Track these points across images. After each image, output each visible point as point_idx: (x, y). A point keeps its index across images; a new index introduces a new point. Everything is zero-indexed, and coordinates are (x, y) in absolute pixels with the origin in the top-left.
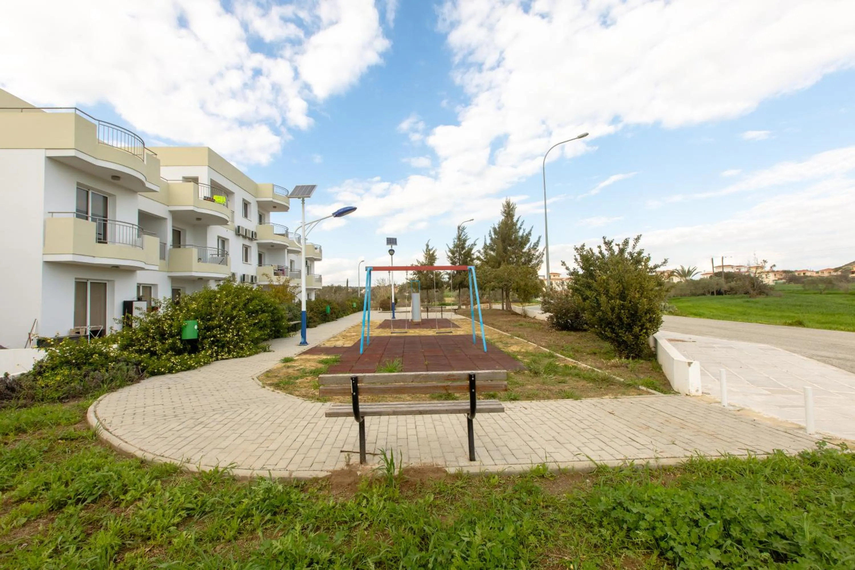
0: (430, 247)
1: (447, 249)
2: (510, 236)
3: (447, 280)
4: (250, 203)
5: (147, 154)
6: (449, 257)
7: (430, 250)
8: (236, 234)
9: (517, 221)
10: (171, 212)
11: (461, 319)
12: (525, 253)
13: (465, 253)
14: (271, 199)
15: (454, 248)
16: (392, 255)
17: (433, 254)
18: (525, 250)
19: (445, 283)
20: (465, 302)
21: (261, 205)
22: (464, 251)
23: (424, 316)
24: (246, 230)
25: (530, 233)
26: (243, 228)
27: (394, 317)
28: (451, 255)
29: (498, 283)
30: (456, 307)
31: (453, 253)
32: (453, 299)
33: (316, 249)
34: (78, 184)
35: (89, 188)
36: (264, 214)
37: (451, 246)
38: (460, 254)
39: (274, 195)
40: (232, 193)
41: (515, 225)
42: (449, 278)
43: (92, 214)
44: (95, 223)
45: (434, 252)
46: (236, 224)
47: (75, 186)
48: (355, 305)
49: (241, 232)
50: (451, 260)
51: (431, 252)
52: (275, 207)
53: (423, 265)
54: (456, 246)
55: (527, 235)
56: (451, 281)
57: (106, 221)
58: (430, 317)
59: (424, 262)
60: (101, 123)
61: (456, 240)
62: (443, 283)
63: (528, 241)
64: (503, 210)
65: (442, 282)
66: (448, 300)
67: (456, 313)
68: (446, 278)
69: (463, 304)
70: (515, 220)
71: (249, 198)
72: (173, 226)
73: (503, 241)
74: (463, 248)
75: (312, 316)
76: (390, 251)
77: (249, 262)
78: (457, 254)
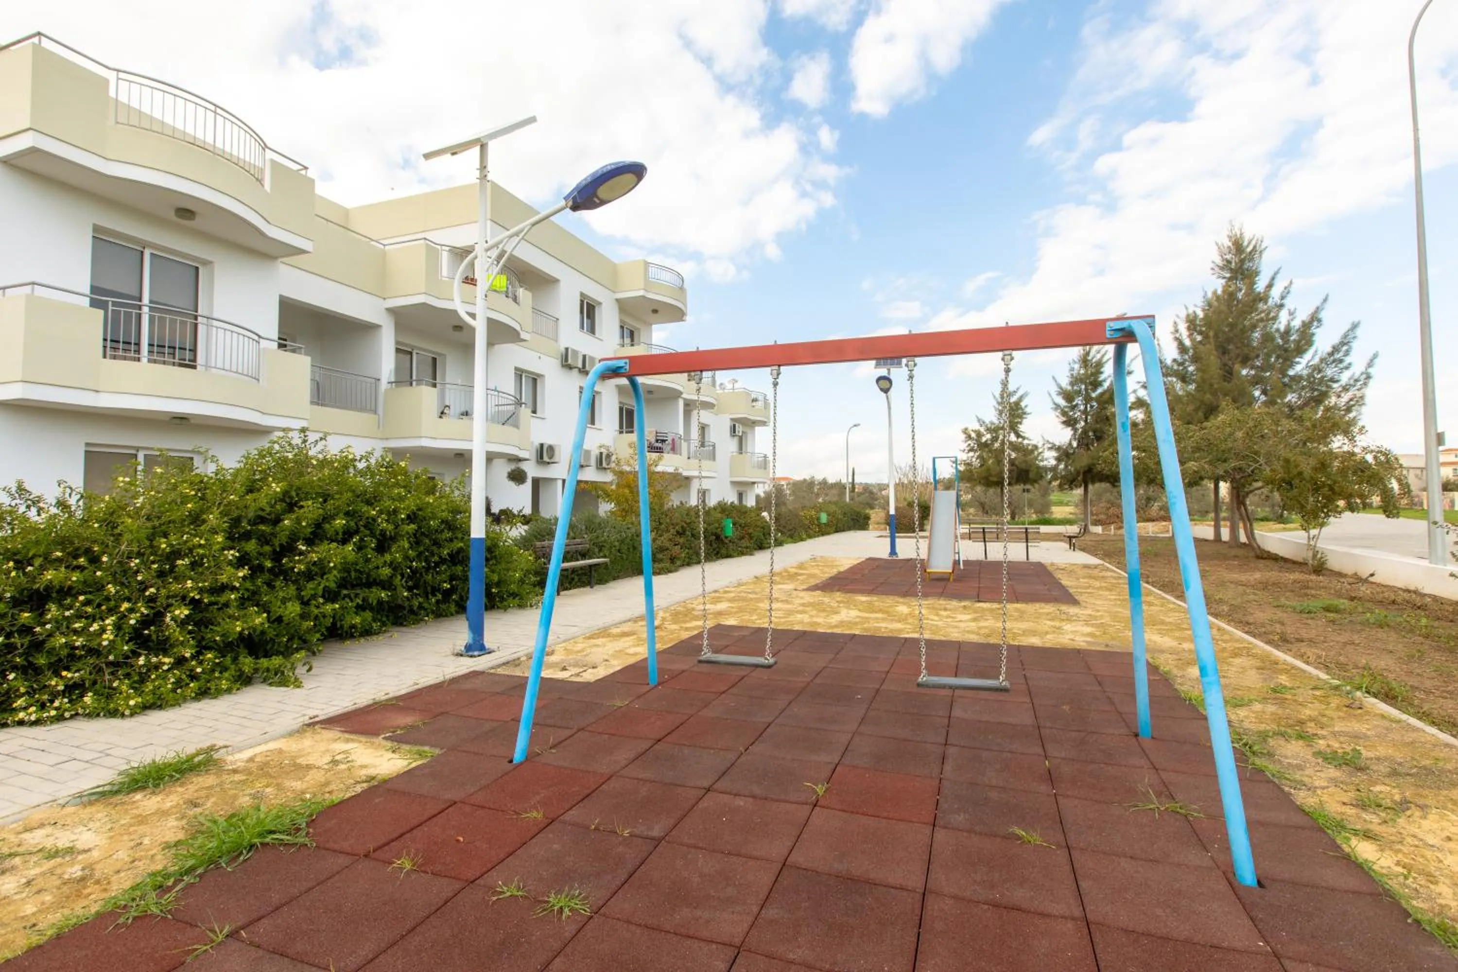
0: (1011, 388)
1: (1054, 389)
2: (1244, 334)
3: (1053, 462)
4: (600, 304)
5: (273, 162)
6: (1057, 406)
7: (1010, 395)
8: (563, 366)
9: (1270, 286)
10: (390, 310)
11: (1086, 567)
12: (1297, 378)
13: (1102, 394)
14: (641, 293)
15: (1072, 384)
16: (886, 391)
17: (1017, 404)
18: (1301, 366)
19: (1046, 469)
20: (1102, 517)
21: (623, 306)
22: (1100, 390)
23: (972, 551)
24: (584, 357)
25: (1315, 319)
26: (575, 352)
27: (893, 552)
28: (1062, 403)
29: (1210, 463)
30: (1073, 529)
31: (1068, 397)
32: (1070, 509)
33: (755, 400)
34: (96, 229)
35: (145, 245)
36: (638, 329)
37: (1065, 383)
38: (1088, 399)
39: (648, 284)
40: (554, 281)
41: (1263, 298)
42: (1058, 459)
43: (151, 302)
44: (101, 312)
45: (1021, 399)
46: (563, 344)
47: (90, 234)
48: (824, 518)
49: (570, 361)
50: (1064, 413)
51: (1013, 399)
52: (655, 311)
53: (994, 430)
54: (1075, 380)
55: (1306, 326)
56: (1062, 466)
57: (196, 318)
58: (992, 557)
59: (996, 422)
60: (121, 75)
61: (1077, 366)
62: (1040, 473)
63: (1310, 343)
64: (1220, 262)
65: (1038, 467)
66: (1058, 512)
67: (1073, 547)
68: (1049, 458)
69: (1096, 523)
70: (1260, 286)
71: (595, 292)
72: (397, 343)
73: (1223, 351)
74: (1096, 384)
75: (667, 544)
76: (879, 379)
77: (597, 425)
78: (1079, 400)
